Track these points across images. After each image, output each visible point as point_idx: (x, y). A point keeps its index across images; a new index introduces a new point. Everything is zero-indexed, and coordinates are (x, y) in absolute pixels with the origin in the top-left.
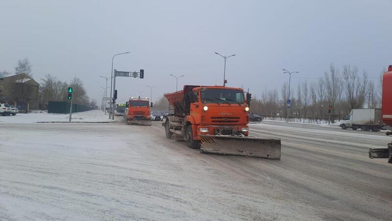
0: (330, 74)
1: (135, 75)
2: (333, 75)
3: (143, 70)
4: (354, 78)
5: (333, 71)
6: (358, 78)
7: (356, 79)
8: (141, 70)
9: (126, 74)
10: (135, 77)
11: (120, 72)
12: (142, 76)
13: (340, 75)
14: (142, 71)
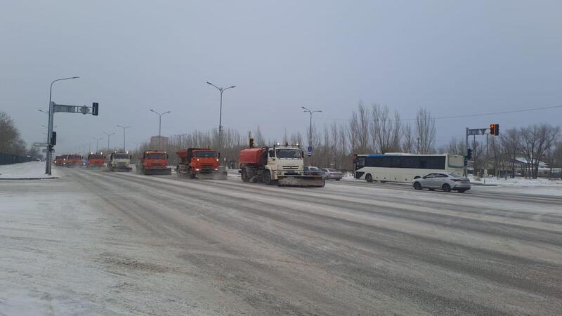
0: (359, 114)
1: (84, 110)
2: (362, 117)
3: (97, 104)
4: (385, 120)
5: (362, 111)
6: (390, 121)
7: (387, 122)
8: (94, 104)
9: (70, 109)
10: (84, 114)
11: (61, 106)
12: (96, 112)
13: (370, 117)
14: (96, 106)
